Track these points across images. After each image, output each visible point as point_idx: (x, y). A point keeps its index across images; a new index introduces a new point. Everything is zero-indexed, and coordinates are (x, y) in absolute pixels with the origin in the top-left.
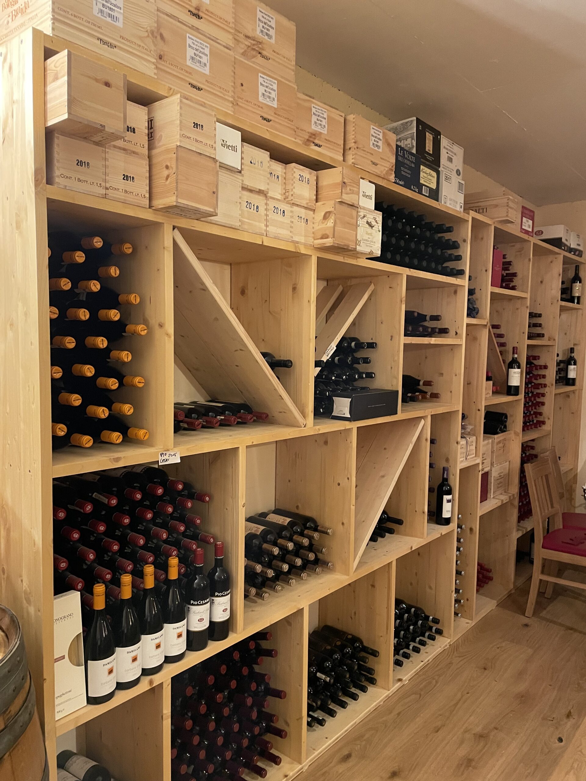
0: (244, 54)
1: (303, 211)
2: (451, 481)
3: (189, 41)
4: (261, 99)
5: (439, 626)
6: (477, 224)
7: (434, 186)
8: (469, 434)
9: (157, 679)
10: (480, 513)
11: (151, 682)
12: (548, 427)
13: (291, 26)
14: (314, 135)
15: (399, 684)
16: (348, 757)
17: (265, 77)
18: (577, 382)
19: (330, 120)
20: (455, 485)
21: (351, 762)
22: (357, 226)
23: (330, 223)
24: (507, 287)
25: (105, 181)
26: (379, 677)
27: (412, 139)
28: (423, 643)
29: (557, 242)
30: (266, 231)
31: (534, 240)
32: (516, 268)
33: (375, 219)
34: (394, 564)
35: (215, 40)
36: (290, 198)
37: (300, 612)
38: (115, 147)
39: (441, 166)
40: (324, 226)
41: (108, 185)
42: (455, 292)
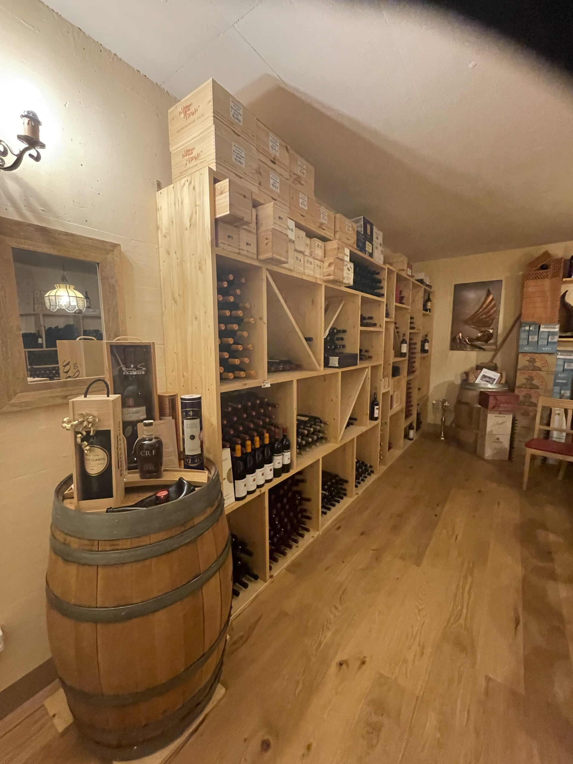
0: (293, 182)
1: (319, 262)
2: (378, 400)
3: (271, 176)
4: (300, 205)
5: (372, 469)
6: (390, 271)
7: (371, 252)
8: (385, 376)
9: (263, 489)
10: (390, 415)
11: (260, 491)
12: (417, 373)
13: (312, 169)
14: (322, 224)
15: (357, 496)
16: (339, 528)
17: (302, 194)
18: (429, 351)
19: (328, 216)
20: (380, 401)
21: (340, 530)
22: (343, 270)
23: (332, 268)
24: (401, 303)
25: (239, 246)
26: (348, 492)
27: (361, 227)
28: (366, 477)
29: (421, 281)
30: (304, 272)
31: (412, 280)
32: (404, 294)
33: (351, 267)
34: (355, 439)
35: (281, 175)
36: (313, 255)
37: (319, 460)
38: (243, 229)
39: (374, 241)
40: (329, 270)
41: (240, 248)
42: (380, 305)
